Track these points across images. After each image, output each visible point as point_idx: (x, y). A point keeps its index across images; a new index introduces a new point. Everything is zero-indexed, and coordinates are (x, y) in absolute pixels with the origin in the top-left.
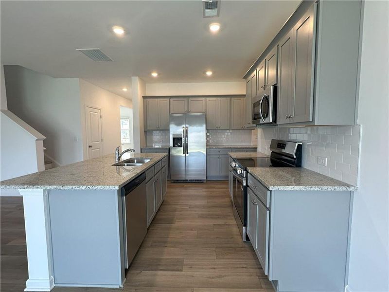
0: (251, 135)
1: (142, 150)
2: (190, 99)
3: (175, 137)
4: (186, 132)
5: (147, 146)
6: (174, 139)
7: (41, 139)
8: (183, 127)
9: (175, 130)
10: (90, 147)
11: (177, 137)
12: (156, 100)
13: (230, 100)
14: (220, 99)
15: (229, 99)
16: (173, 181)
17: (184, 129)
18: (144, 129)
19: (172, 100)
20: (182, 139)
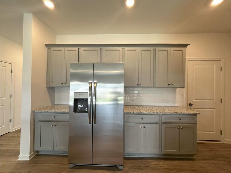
0: (176, 94)
1: (36, 114)
2: (104, 49)
3: (77, 97)
4: (93, 92)
8: (90, 83)
11: (81, 97)
13: (155, 51)
14: (141, 49)
15: (152, 49)
17: (91, 85)
18: (47, 85)
19: (82, 49)
20: (87, 99)
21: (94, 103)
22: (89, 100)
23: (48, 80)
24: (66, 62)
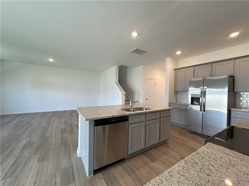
1: (170, 104)
3: (193, 96)
4: (204, 94)
5: (177, 102)
6: (192, 98)
7: (124, 94)
8: (202, 89)
9: (194, 91)
10: (147, 99)
11: (195, 96)
12: (183, 70)
16: (189, 131)
17: (202, 90)
18: (174, 90)
19: (196, 68)
20: (199, 98)
21: (204, 102)
22: (201, 100)
23: (175, 88)
24: (185, 75)
